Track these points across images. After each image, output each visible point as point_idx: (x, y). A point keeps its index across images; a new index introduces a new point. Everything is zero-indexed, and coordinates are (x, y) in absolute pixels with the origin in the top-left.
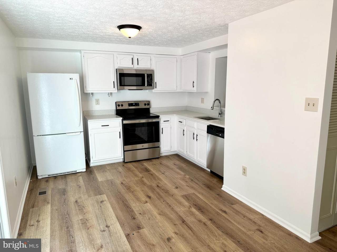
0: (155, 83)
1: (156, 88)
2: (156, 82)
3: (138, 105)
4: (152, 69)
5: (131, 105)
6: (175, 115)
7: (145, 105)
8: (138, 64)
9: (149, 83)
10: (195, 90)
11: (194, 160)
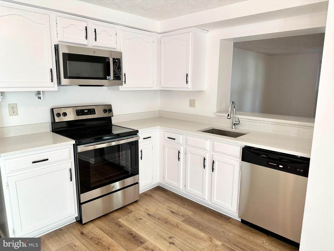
0: (123, 75)
1: (125, 83)
2: (125, 74)
3: (93, 112)
4: (118, 50)
5: (80, 112)
6: (159, 127)
7: (105, 111)
8: (96, 39)
9: (115, 75)
10: (189, 87)
11: (205, 201)
